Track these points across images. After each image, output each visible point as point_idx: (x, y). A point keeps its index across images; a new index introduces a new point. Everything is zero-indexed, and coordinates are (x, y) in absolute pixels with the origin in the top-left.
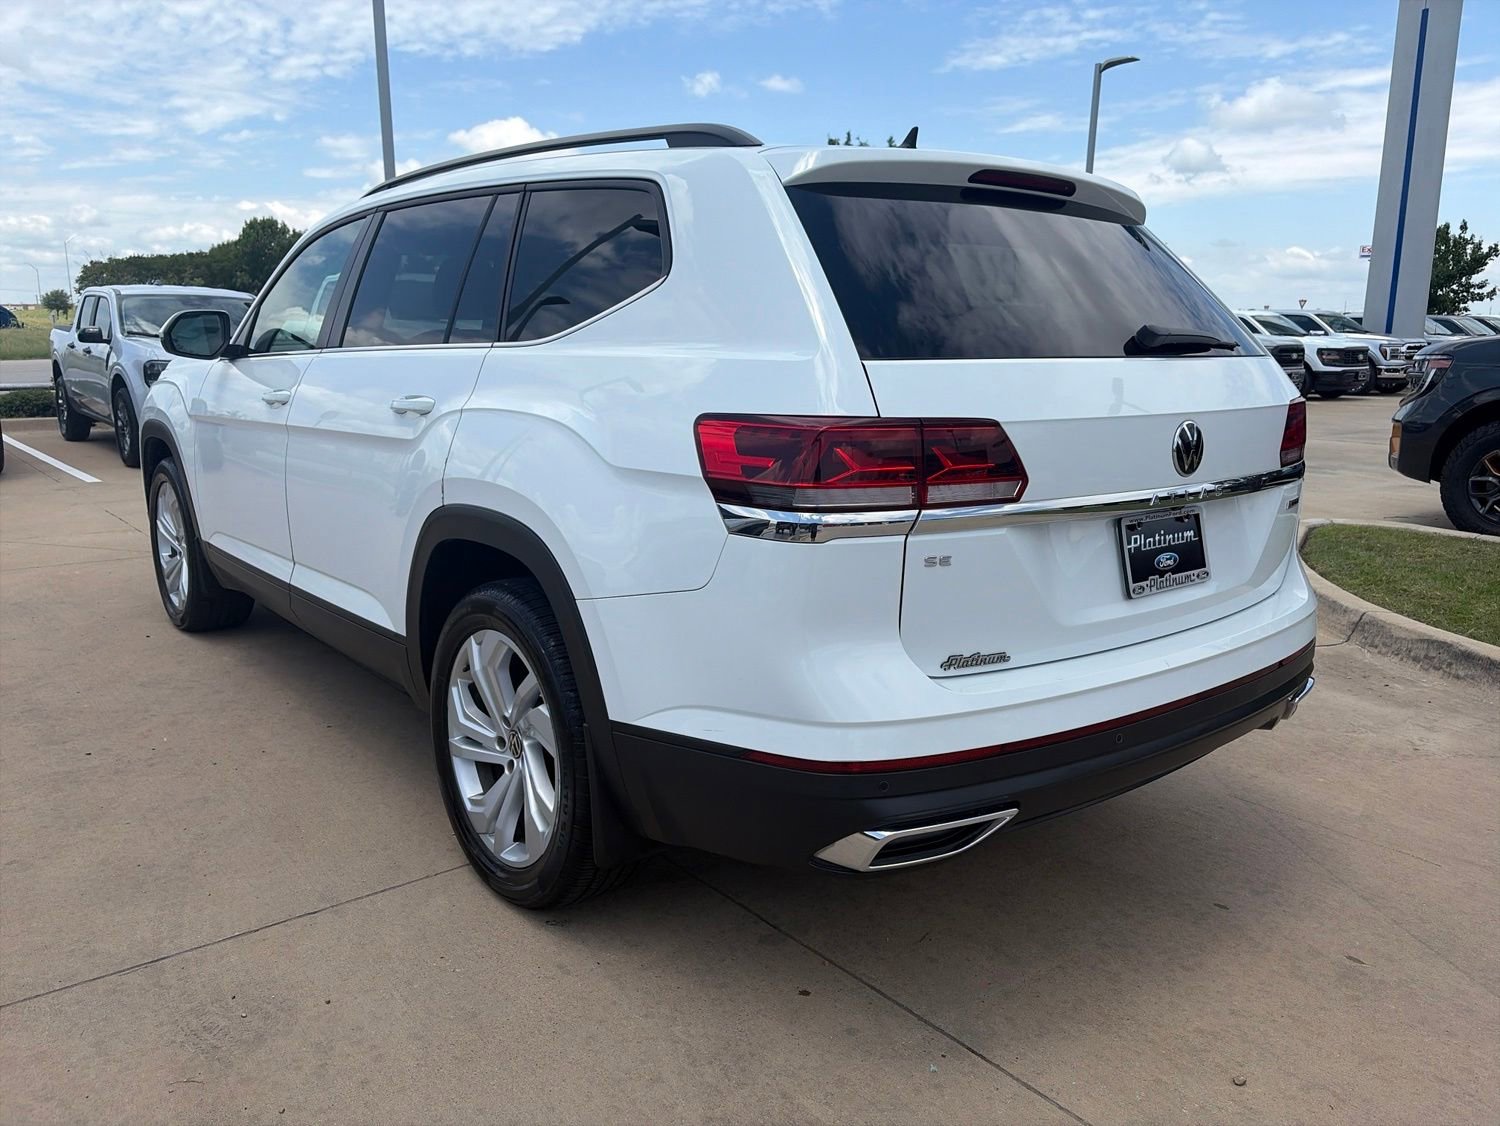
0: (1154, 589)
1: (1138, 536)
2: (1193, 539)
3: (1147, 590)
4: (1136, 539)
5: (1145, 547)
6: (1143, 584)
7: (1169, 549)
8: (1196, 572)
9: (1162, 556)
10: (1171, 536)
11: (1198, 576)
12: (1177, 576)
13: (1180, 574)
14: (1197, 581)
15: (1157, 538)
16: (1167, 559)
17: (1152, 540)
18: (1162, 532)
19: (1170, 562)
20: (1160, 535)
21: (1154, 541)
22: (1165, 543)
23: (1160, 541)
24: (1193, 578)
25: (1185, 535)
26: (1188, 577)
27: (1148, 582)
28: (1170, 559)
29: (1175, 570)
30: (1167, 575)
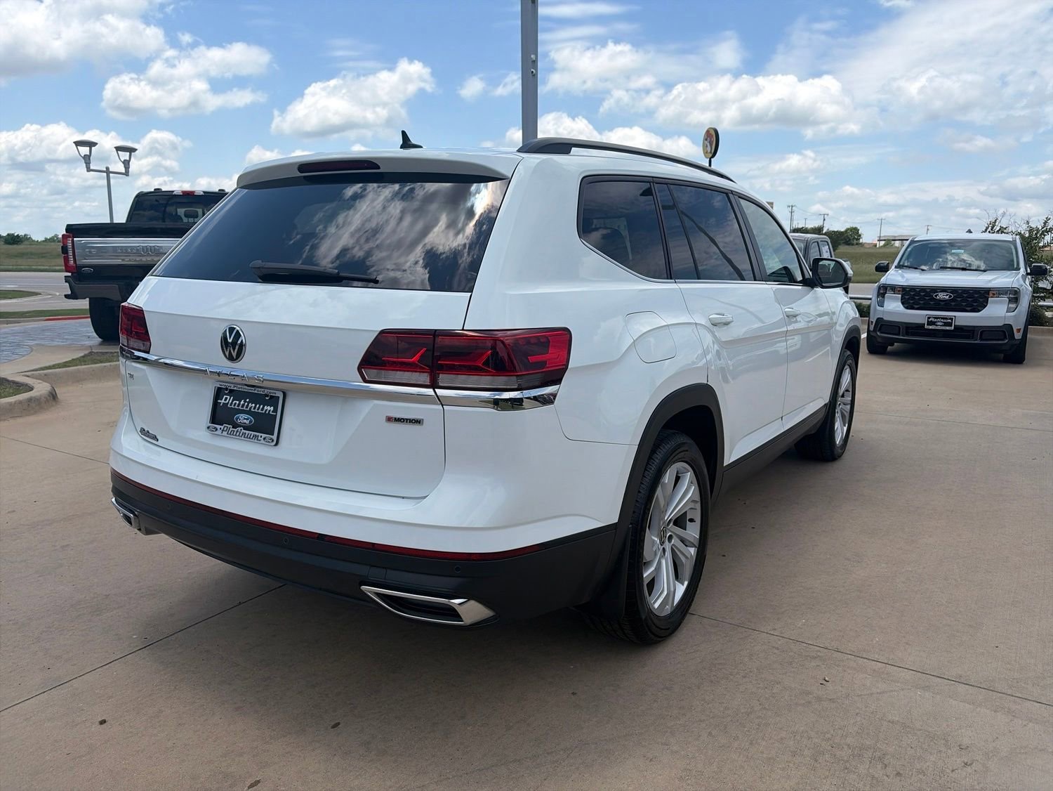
0: (225, 433)
1: (229, 397)
2: (271, 413)
3: (219, 432)
4: (226, 398)
5: (231, 405)
6: (218, 427)
7: (249, 412)
8: (264, 435)
9: (242, 415)
10: (253, 405)
11: (264, 439)
12: (247, 432)
13: (251, 432)
14: (262, 441)
15: (242, 402)
16: (245, 419)
17: (238, 402)
18: (248, 400)
19: (247, 422)
20: (245, 402)
21: (239, 404)
22: (247, 408)
23: (243, 405)
24: (259, 438)
25: (266, 408)
26: (256, 437)
27: (222, 427)
28: (247, 419)
29: (246, 428)
30: (239, 429)
